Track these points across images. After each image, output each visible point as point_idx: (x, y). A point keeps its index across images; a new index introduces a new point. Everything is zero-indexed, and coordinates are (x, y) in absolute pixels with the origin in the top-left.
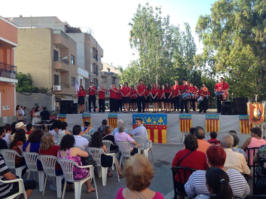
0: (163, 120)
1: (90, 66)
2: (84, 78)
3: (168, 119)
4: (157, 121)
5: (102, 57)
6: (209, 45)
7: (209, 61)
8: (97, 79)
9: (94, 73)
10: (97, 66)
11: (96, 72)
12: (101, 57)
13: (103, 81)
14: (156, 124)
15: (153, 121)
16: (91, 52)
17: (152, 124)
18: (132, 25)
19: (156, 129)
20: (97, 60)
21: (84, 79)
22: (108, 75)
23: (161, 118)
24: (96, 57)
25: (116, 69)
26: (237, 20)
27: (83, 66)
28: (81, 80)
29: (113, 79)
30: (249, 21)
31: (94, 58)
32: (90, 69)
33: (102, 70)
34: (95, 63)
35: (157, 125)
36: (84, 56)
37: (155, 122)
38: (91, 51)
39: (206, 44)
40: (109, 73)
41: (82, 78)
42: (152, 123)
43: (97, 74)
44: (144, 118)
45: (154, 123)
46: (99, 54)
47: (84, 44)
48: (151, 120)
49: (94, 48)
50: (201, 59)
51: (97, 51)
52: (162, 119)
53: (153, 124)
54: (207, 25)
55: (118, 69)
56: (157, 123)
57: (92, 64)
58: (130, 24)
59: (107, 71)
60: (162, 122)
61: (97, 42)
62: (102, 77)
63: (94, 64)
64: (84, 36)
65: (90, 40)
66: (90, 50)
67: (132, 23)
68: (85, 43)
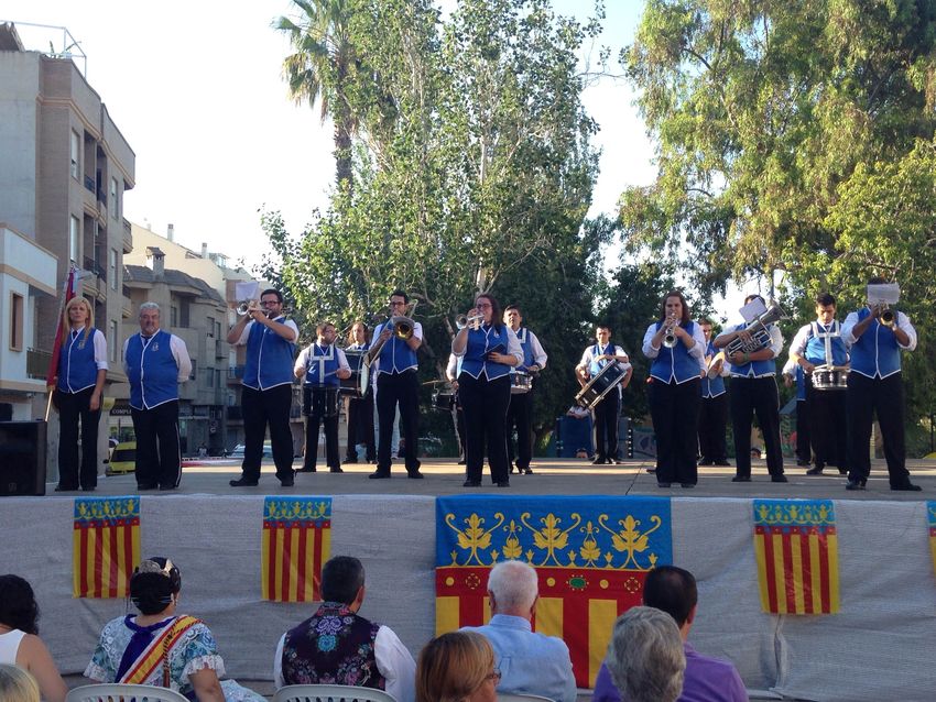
0: (644, 538)
1: (67, 229)
2: (33, 290)
3: (677, 526)
4: (605, 544)
5: (128, 187)
6: (687, 143)
7: (695, 223)
8: (102, 298)
9: (88, 265)
10: (100, 228)
11: (96, 263)
12: (122, 185)
13: (129, 313)
14: (602, 562)
15: (576, 541)
16: (74, 156)
17: (572, 566)
18: (296, 30)
19: (605, 595)
20: (101, 197)
21: (33, 298)
22: (154, 283)
23: (630, 523)
24: (97, 184)
25: (190, 255)
26: (841, 22)
27: (30, 224)
28: (16, 298)
29: (177, 305)
30: (895, 27)
31: (89, 185)
32: (67, 241)
33: (125, 252)
34: (93, 212)
35: (609, 567)
36: (33, 176)
37: (590, 552)
38: (75, 150)
39: (674, 137)
40: (161, 273)
41: (23, 290)
42: (572, 556)
43: (102, 275)
44: (518, 521)
45: (585, 554)
46: (112, 170)
47: (32, 111)
48: (565, 536)
49: (89, 138)
50: (653, 210)
51: (101, 154)
52: (640, 529)
53: (579, 560)
54: (685, 42)
55: (200, 257)
56: (609, 558)
57: (77, 220)
58: (286, 24)
59: (150, 264)
60: (641, 546)
61: (103, 105)
62: (127, 291)
63: (87, 217)
64: (34, 70)
65: (69, 90)
66: (68, 144)
67: (295, 22)
68: (43, 108)
